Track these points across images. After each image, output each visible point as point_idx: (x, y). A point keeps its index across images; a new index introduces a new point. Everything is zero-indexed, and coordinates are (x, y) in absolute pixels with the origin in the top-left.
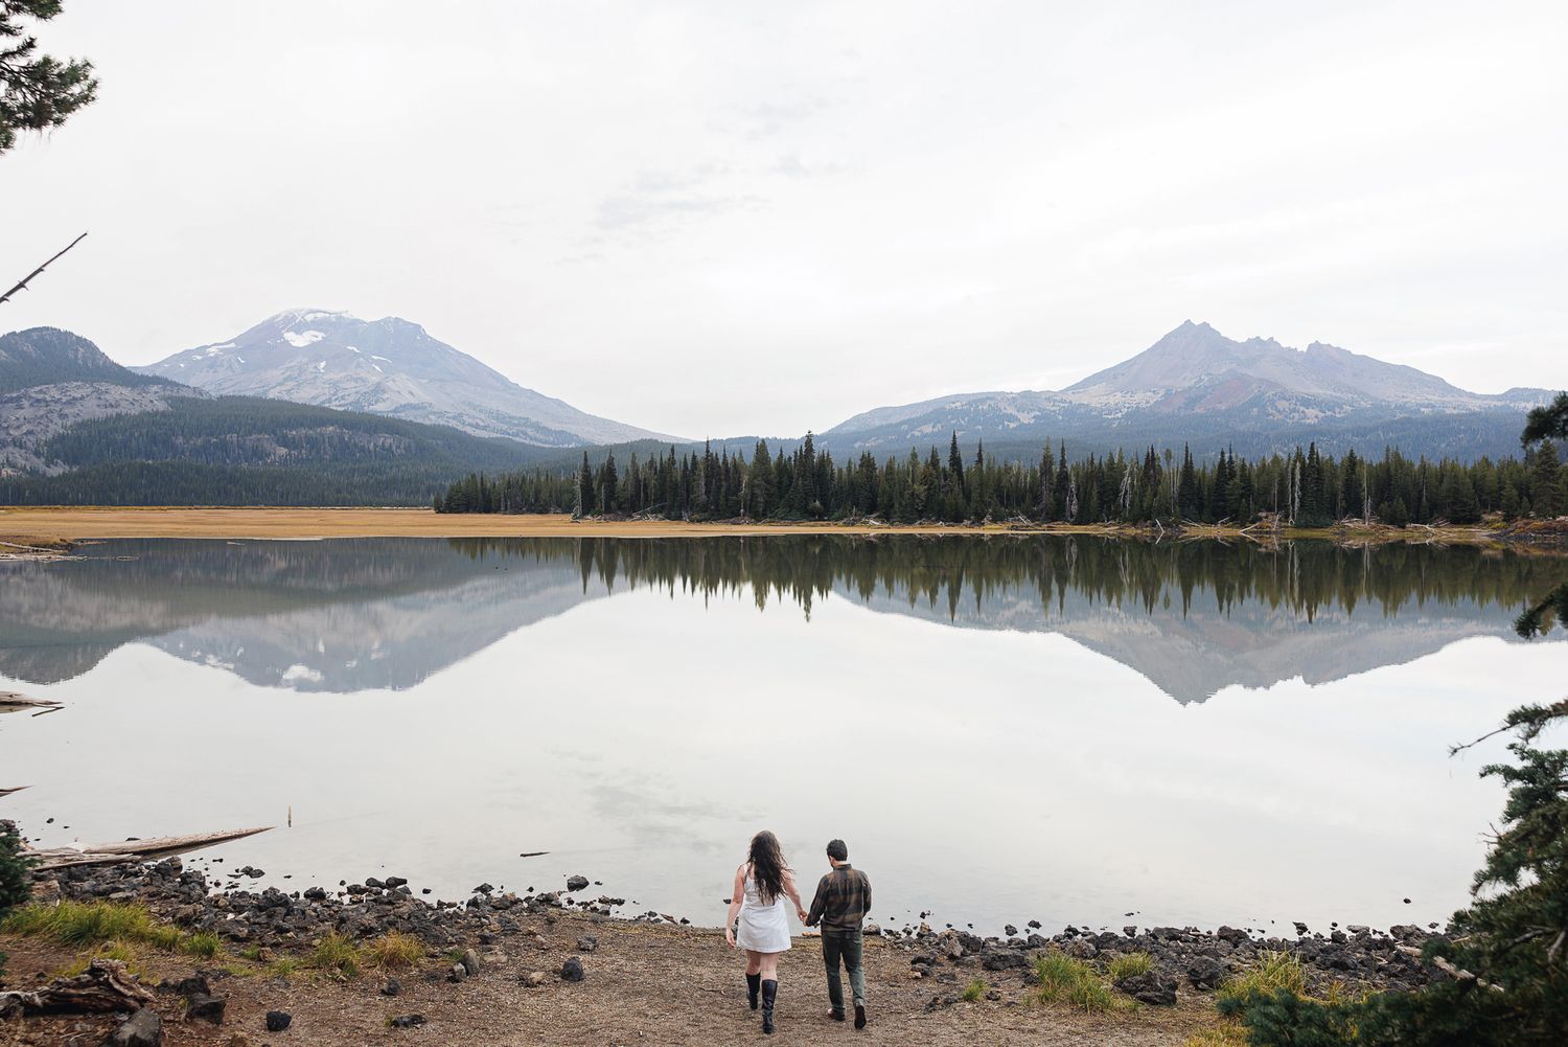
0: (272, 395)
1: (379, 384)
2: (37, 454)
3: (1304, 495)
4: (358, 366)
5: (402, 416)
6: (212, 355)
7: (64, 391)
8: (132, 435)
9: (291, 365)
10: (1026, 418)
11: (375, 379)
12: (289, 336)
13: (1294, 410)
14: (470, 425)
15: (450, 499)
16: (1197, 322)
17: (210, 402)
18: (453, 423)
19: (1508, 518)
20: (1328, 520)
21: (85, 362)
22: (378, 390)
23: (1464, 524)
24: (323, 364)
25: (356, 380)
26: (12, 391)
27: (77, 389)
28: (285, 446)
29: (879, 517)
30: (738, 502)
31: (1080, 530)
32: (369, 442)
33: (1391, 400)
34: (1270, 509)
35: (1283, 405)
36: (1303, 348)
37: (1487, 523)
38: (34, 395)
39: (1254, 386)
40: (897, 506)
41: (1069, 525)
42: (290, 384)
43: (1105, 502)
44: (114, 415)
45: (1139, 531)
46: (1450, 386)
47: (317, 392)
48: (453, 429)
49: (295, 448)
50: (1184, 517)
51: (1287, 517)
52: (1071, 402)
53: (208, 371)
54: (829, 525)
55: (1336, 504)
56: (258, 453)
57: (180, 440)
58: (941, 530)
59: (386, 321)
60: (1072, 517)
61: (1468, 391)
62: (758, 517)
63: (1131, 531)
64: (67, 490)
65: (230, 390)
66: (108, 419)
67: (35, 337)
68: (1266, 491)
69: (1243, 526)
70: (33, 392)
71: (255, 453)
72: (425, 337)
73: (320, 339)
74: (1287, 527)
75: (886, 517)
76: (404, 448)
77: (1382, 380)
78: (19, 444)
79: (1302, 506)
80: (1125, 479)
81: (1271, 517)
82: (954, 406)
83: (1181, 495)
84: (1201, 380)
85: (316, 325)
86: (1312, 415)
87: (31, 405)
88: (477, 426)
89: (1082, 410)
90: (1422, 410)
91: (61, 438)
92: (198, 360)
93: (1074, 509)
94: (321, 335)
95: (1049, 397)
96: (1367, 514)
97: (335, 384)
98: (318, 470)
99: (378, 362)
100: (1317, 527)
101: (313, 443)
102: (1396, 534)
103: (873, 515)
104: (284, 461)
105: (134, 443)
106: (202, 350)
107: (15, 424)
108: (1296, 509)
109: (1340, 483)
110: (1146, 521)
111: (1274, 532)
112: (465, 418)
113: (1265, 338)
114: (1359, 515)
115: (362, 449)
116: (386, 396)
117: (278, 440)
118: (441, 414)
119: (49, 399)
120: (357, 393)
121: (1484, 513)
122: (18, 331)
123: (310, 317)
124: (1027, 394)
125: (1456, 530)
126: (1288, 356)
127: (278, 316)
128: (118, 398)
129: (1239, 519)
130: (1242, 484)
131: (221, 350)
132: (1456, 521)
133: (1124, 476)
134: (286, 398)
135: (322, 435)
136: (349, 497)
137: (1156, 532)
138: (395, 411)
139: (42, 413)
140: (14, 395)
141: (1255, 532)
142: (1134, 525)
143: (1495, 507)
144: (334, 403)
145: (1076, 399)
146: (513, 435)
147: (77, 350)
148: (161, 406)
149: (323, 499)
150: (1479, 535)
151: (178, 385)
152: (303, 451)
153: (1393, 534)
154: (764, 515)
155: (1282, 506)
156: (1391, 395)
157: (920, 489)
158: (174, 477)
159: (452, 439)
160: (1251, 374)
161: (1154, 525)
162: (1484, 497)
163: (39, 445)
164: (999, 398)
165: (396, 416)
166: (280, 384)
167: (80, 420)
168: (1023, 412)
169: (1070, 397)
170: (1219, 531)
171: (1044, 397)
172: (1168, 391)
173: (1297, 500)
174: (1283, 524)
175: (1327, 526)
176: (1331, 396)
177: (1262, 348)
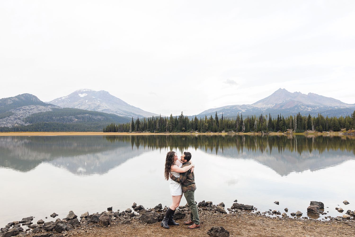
0: (76, 107)
1: (99, 105)
2: (23, 121)
3: (297, 125)
4: (95, 101)
5: (104, 112)
6: (63, 99)
7: (30, 107)
8: (44, 117)
9: (80, 101)
10: (243, 111)
11: (98, 104)
12: (80, 95)
13: (305, 108)
14: (119, 114)
15: (106, 129)
16: (282, 88)
17: (61, 109)
18: (115, 113)
19: (347, 130)
20: (303, 131)
21: (35, 101)
22: (99, 106)
23: (337, 131)
24: (87, 101)
25: (94, 104)
26: (18, 107)
27: (32, 107)
28: (77, 119)
29: (198, 131)
30: (166, 128)
31: (245, 134)
32: (95, 118)
33: (328, 105)
34: (290, 128)
35: (303, 107)
36: (307, 94)
37: (342, 131)
38: (23, 108)
39: (296, 103)
40: (201, 128)
41: (243, 133)
42: (80, 105)
43: (251, 127)
44: (40, 112)
45: (258, 134)
46: (342, 102)
47: (85, 107)
48: (115, 114)
49: (79, 119)
50: (269, 130)
51: (294, 130)
52: (254, 107)
53: (62, 103)
54: (186, 133)
55: (305, 127)
56: (71, 120)
57: (54, 118)
58: (212, 134)
59: (101, 91)
60: (244, 131)
61: (346, 103)
62: (170, 132)
63: (256, 134)
64: (28, 129)
65: (67, 107)
66: (39, 113)
67: (24, 96)
68: (289, 124)
69: (283, 132)
70: (23, 107)
71: (70, 120)
72: (109, 94)
73: (86, 95)
74: (294, 132)
75: (199, 131)
76: (103, 119)
77: (326, 101)
78: (19, 119)
79: (297, 127)
80: (256, 122)
81: (290, 130)
82: (227, 108)
83: (269, 125)
84: (283, 101)
85: (86, 92)
86: (310, 109)
87: (22, 110)
88: (120, 114)
89: (256, 109)
90: (335, 107)
91: (28, 117)
92: (60, 100)
93: (244, 129)
94: (87, 94)
95: (249, 106)
96: (313, 129)
97: (89, 105)
98: (84, 124)
99: (99, 100)
100: (301, 132)
101: (83, 118)
102: (320, 134)
103: (197, 131)
104: (77, 122)
105: (44, 118)
106: (61, 98)
107: (19, 114)
108: (296, 128)
109: (306, 122)
110: (260, 131)
111: (291, 134)
112: (118, 112)
113: (298, 92)
114: (311, 129)
115: (94, 119)
116: (100, 107)
117: (76, 117)
118: (112, 111)
119: (26, 109)
120: (94, 107)
121: (342, 129)
122: (21, 94)
123: (84, 91)
124: (244, 105)
125: (335, 133)
126: (303, 96)
127: (77, 90)
128: (41, 108)
129: (282, 130)
130: (283, 123)
131: (65, 98)
132: (335, 131)
133: (255, 121)
134: (79, 108)
135: (85, 116)
136: (90, 130)
137: (262, 134)
138: (102, 111)
139: (25, 112)
140: (19, 108)
141: (286, 134)
142: (257, 132)
143: (344, 127)
144: (89, 109)
145: (255, 106)
146: (128, 116)
147: (33, 98)
148: (50, 110)
149: (84, 130)
150: (340, 134)
151: (54, 105)
152: (81, 120)
153: (319, 134)
154: (172, 131)
155: (293, 128)
156: (328, 104)
157: (207, 124)
158: (52, 126)
159: (114, 117)
160: (295, 100)
161: (262, 132)
162: (341, 125)
163: (23, 119)
164: (237, 106)
165: (102, 112)
166: (77, 105)
167: (33, 113)
168: (243, 109)
169: (253, 106)
170: (278, 134)
171: (247, 106)
172: (276, 104)
173: (296, 126)
174: (293, 132)
175: (303, 132)
176: (314, 105)
177: (297, 94)
